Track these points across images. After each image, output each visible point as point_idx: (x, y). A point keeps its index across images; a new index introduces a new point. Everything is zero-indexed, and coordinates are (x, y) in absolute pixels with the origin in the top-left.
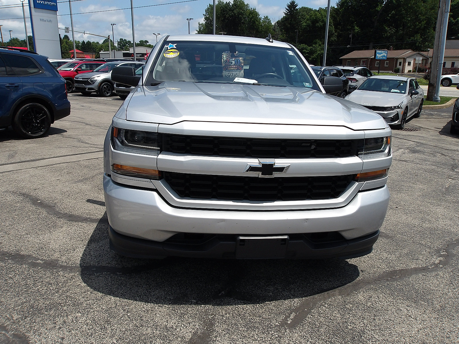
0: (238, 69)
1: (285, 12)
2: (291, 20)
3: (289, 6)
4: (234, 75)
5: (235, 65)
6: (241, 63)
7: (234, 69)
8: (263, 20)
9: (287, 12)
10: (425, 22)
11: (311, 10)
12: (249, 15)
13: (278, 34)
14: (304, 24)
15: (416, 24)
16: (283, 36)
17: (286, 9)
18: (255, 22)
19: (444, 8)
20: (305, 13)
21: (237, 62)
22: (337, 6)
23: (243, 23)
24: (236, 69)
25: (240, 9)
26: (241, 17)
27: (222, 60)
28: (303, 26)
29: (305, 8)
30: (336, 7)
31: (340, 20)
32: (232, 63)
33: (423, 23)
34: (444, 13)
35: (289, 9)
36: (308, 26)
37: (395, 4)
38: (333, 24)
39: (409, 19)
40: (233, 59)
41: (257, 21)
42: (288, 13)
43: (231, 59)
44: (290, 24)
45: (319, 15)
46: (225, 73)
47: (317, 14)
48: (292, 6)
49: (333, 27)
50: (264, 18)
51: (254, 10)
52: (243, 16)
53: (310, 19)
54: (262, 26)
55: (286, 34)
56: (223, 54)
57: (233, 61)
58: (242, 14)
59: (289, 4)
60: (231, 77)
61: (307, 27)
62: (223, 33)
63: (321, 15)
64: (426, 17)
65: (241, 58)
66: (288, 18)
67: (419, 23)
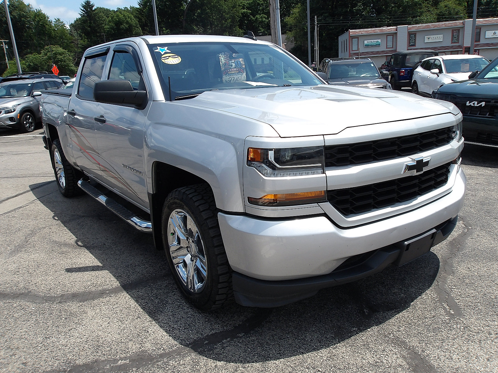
0: (239, 72)
1: (81, 13)
2: (90, 23)
3: (83, 7)
4: (235, 79)
5: (235, 68)
6: (242, 65)
7: (235, 72)
8: (54, 23)
9: (83, 13)
10: (230, 20)
11: (108, 10)
12: (35, 17)
13: (78, 40)
14: (107, 27)
15: (222, 23)
16: (84, 41)
17: (82, 10)
18: (44, 26)
19: (274, 5)
20: (101, 14)
21: (237, 64)
22: (139, 5)
23: (28, 28)
24: (238, 72)
25: (20, 10)
26: (23, 20)
27: (221, 63)
28: (106, 28)
29: (101, 8)
30: (138, 7)
31: (146, 21)
32: (232, 66)
33: (228, 21)
34: (275, 10)
35: (84, 10)
36: (112, 28)
37: (199, 3)
38: (139, 25)
39: (215, 18)
40: (233, 61)
41: (47, 25)
42: (85, 14)
43: (230, 62)
44: (90, 27)
45: (121, 16)
46: (225, 78)
47: (119, 15)
48: (87, 6)
49: (140, 28)
50: (55, 21)
51: (40, 11)
52: (26, 19)
53: (113, 21)
54: (54, 30)
55: (87, 38)
56: (220, 57)
57: (232, 64)
58: (25, 17)
59: (84, 4)
60: (232, 82)
61: (111, 30)
62: (3, 40)
63: (124, 16)
64: (230, 16)
65: (241, 60)
66: (87, 20)
67: (225, 21)
